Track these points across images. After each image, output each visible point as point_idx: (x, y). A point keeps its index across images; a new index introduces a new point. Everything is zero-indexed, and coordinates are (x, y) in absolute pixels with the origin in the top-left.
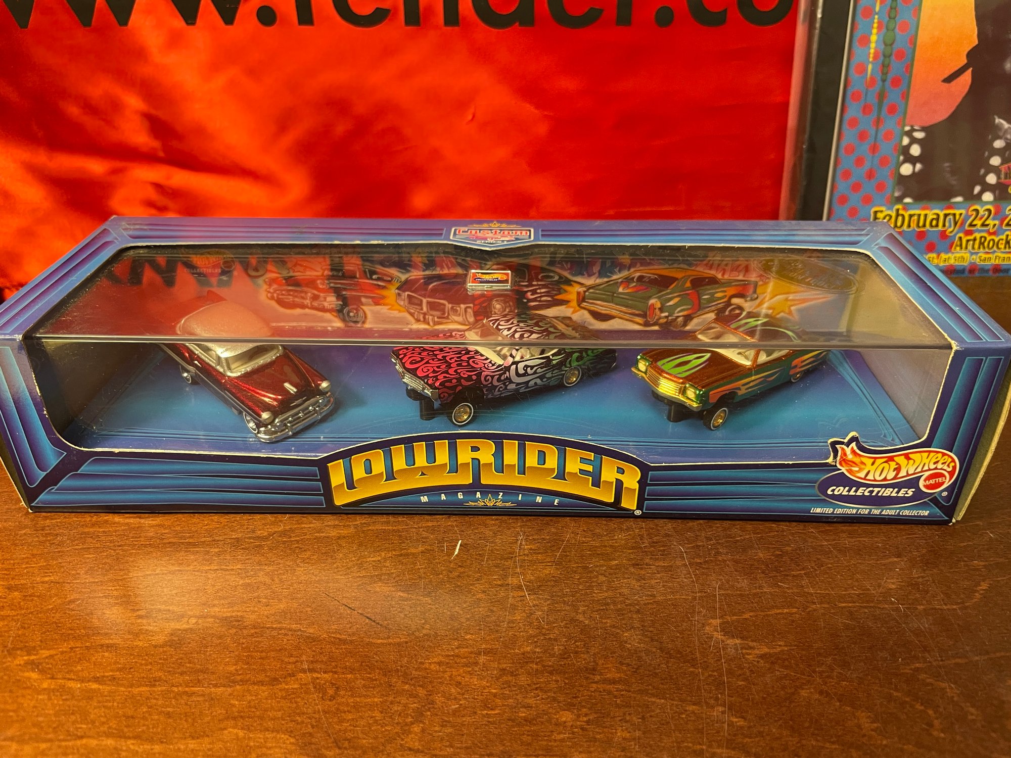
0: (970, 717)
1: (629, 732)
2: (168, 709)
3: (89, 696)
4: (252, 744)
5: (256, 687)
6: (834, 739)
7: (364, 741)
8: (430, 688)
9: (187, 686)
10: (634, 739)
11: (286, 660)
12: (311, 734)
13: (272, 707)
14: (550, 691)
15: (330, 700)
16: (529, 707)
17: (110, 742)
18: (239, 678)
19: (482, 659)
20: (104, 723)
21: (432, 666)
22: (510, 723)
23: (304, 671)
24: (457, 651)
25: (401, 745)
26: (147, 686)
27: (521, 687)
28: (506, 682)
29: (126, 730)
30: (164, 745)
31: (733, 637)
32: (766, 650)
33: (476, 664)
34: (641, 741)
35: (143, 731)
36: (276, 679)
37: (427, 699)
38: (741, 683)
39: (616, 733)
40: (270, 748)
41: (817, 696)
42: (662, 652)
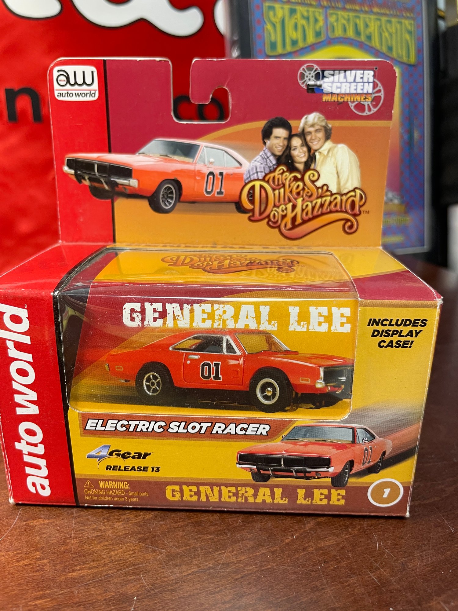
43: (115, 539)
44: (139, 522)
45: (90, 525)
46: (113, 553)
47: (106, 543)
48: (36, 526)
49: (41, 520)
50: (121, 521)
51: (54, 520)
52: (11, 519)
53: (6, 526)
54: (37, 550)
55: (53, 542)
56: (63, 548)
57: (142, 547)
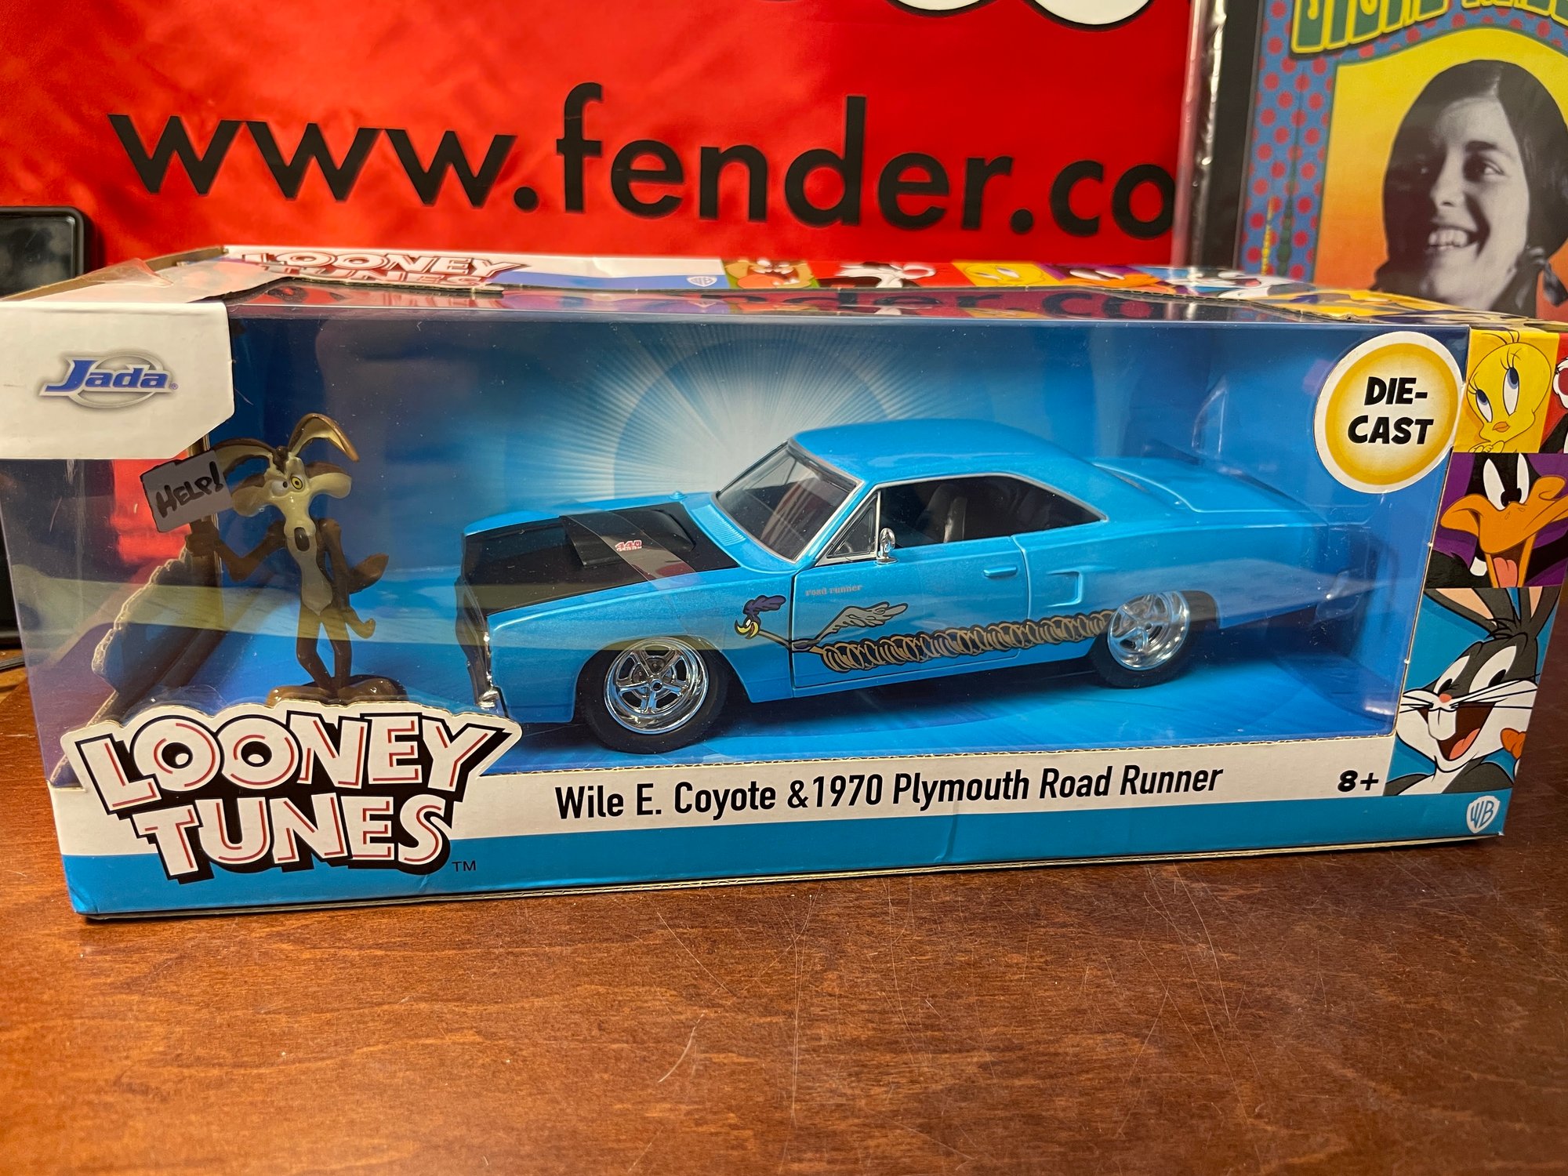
0: (1501, 945)
1: (1099, 970)
2: (494, 970)
3: (377, 963)
4: (620, 998)
5: (604, 945)
6: (1347, 968)
7: (768, 990)
8: (834, 938)
9: (510, 947)
10: (1108, 976)
11: (636, 917)
12: (695, 986)
13: (634, 964)
14: (989, 935)
15: (708, 953)
16: (965, 951)
17: (423, 1006)
18: (578, 937)
19: (892, 909)
20: (406, 988)
21: (830, 918)
22: (948, 967)
23: (664, 927)
24: (856, 902)
25: (817, 991)
26: (454, 949)
27: (952, 934)
28: (931, 930)
29: (441, 993)
30: (500, 1005)
31: (1198, 881)
32: (1242, 892)
33: (886, 913)
34: (1117, 978)
35: (466, 993)
36: (631, 936)
37: (835, 948)
38: (1221, 922)
39: (1084, 971)
40: (646, 1001)
41: (1315, 931)
42: (1117, 897)
43: (873, 1116)
44: (918, 1094)
45: (826, 1082)
46: (871, 1143)
47: (856, 1121)
48: (725, 1064)
49: (734, 1055)
50: (883, 1086)
51: (757, 1060)
52: (680, 1044)
53: (672, 1055)
54: (730, 1109)
55: (759, 1099)
56: (778, 1115)
57: (925, 1142)
